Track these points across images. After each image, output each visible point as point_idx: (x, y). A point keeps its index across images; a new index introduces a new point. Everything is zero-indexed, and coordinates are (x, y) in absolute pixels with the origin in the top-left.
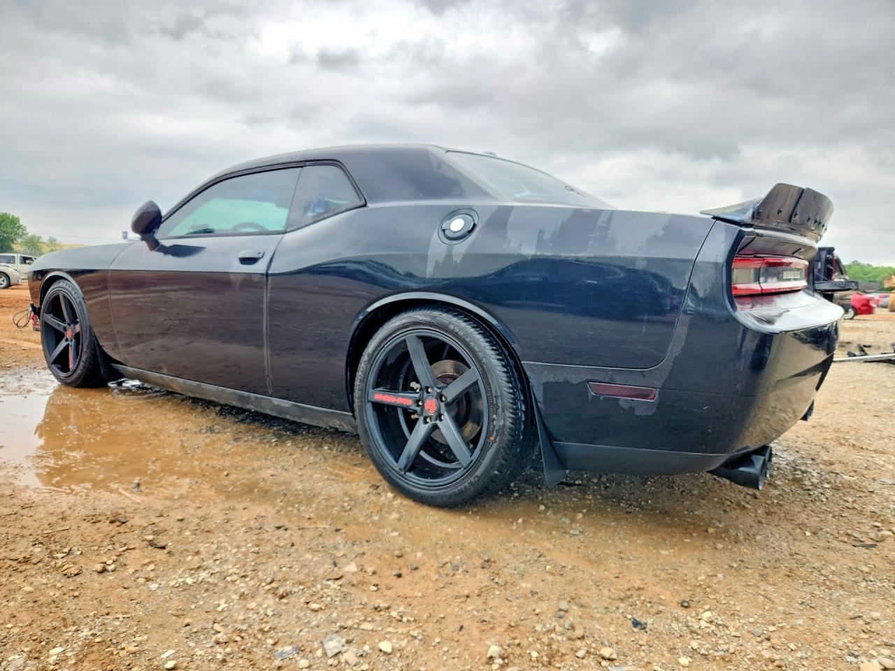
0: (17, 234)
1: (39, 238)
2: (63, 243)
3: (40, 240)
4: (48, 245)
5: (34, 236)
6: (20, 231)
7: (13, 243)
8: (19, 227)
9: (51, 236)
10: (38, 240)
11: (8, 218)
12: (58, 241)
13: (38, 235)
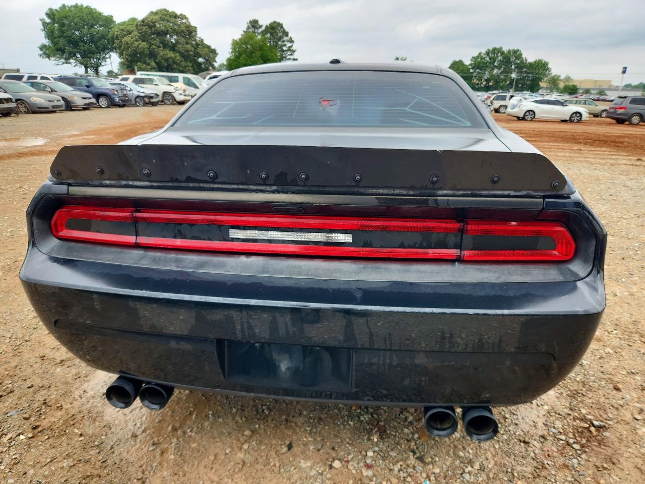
0: (545, 74)
1: (559, 76)
2: (574, 79)
3: (560, 78)
4: (564, 82)
5: (556, 75)
6: (547, 73)
7: (541, 81)
8: (548, 69)
9: (568, 75)
10: (558, 78)
11: (542, 63)
12: (572, 78)
13: (558, 74)
